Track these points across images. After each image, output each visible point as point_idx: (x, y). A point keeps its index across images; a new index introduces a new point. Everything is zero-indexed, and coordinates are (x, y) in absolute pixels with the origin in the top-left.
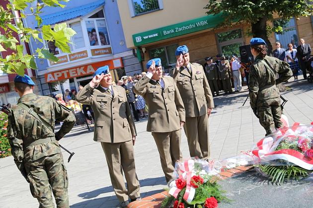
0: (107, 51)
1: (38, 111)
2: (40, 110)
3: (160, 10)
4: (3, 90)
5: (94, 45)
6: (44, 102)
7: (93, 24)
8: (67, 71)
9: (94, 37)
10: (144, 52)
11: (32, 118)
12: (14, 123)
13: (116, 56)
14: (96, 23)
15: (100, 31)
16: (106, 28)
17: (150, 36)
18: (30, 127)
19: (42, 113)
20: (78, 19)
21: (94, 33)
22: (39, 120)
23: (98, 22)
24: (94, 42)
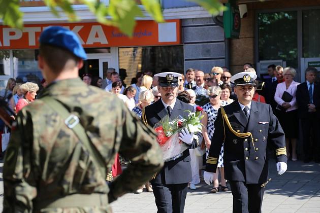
1: (88, 124)
2: (95, 123)
6: (104, 104)
8: (39, 29)
10: (241, 17)
11: (71, 140)
12: (27, 145)
18: (62, 161)
19: (96, 131)
22: (86, 147)
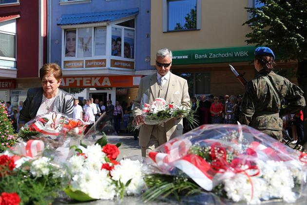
0: (129, 65)
3: (196, 30)
4: (8, 85)
5: (115, 55)
7: (120, 32)
8: (81, 79)
9: (118, 46)
13: (137, 73)
14: (123, 32)
15: (126, 41)
16: (133, 40)
17: (179, 57)
20: (105, 24)
21: (119, 42)
23: (126, 31)
24: (116, 52)
